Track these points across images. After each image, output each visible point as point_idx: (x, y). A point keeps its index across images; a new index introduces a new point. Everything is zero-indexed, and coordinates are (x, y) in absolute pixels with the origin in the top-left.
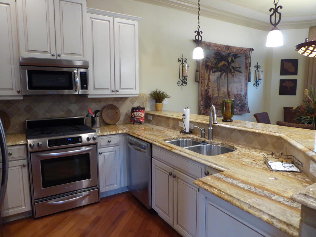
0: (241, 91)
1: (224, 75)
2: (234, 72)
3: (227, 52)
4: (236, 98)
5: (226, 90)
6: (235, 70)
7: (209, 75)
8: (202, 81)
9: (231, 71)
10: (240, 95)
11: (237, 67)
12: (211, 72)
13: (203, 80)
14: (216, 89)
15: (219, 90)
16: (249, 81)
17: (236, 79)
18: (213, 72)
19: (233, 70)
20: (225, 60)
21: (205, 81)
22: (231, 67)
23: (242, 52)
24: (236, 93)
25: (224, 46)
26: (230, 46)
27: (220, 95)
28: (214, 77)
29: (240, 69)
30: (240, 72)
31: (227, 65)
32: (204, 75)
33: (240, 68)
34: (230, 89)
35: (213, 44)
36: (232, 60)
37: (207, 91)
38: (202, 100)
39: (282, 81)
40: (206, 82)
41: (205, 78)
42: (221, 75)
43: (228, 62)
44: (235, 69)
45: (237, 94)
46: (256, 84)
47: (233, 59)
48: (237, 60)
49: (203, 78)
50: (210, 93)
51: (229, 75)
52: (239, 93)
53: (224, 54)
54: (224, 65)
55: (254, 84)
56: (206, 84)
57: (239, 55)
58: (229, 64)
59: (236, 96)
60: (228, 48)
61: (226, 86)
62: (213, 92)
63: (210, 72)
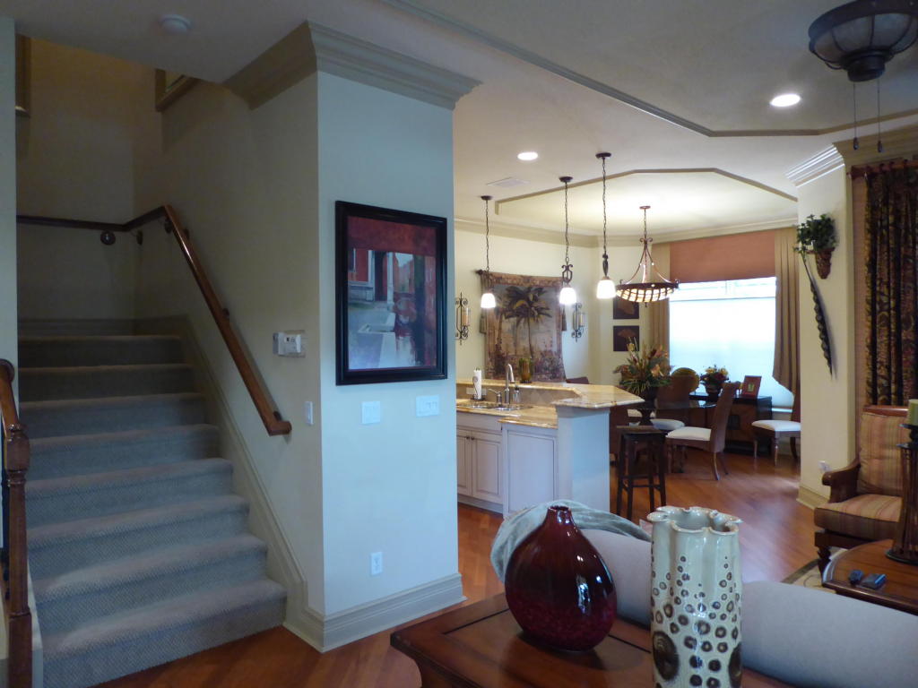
0: (551, 346)
1: (523, 320)
2: (538, 316)
3: (527, 286)
4: (543, 356)
5: (527, 346)
6: (539, 313)
7: (501, 322)
8: (490, 331)
9: (533, 315)
10: (550, 351)
11: (542, 308)
12: (504, 318)
13: (492, 330)
14: (512, 343)
15: (516, 344)
16: (564, 328)
17: (542, 327)
18: (506, 318)
19: (536, 314)
20: (523, 299)
21: (495, 332)
22: (533, 308)
23: (550, 284)
24: (543, 349)
25: (522, 276)
26: (531, 277)
27: (518, 353)
28: (507, 325)
29: (547, 312)
30: (549, 315)
31: (527, 305)
32: (493, 324)
33: (548, 309)
34: (533, 344)
35: (505, 274)
36: (534, 296)
37: (498, 348)
38: (491, 361)
39: (617, 329)
40: (497, 333)
41: (494, 327)
42: (518, 322)
43: (528, 300)
44: (540, 311)
45: (545, 352)
46: (577, 333)
47: (537, 295)
48: (542, 297)
49: (492, 327)
50: (503, 350)
51: (531, 321)
52: (549, 349)
53: (521, 288)
54: (522, 306)
55: (573, 334)
56: (496, 337)
57: (544, 290)
58: (531, 304)
59: (544, 354)
60: (528, 279)
61: (527, 339)
62: (507, 348)
63: (501, 318)
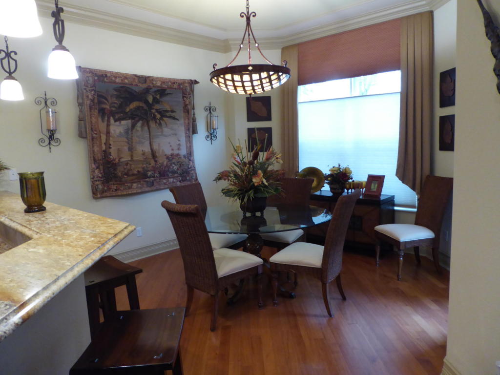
0: (179, 149)
1: (139, 124)
2: (161, 119)
3: (145, 86)
4: (170, 160)
5: (147, 149)
6: (163, 116)
7: (108, 125)
8: (94, 135)
9: (154, 118)
10: (178, 155)
11: (167, 111)
12: (112, 121)
13: (96, 134)
14: (126, 148)
15: (131, 149)
16: (195, 131)
17: (166, 130)
18: (116, 121)
19: (158, 116)
20: (140, 100)
21: (100, 136)
22: (153, 111)
23: (175, 86)
24: (168, 152)
25: (136, 76)
26: (149, 77)
27: (135, 158)
28: (118, 128)
29: (173, 114)
30: (174, 118)
31: (145, 107)
32: (98, 126)
33: (173, 111)
34: (155, 147)
35: (111, 72)
36: (155, 99)
37: (106, 154)
38: (98, 168)
39: (251, 131)
40: (104, 138)
41: (100, 131)
42: (133, 126)
43: (146, 102)
44: (163, 114)
45: (172, 155)
46: (212, 135)
47: (158, 97)
48: (165, 99)
49: (96, 131)
50: (114, 154)
51: (152, 124)
52: (176, 152)
53: (137, 89)
54: (138, 108)
55: (207, 137)
56: (104, 141)
57: (168, 91)
58: (150, 106)
59: (170, 158)
60: (145, 79)
61: (148, 143)
62: (119, 151)
63: (109, 121)
